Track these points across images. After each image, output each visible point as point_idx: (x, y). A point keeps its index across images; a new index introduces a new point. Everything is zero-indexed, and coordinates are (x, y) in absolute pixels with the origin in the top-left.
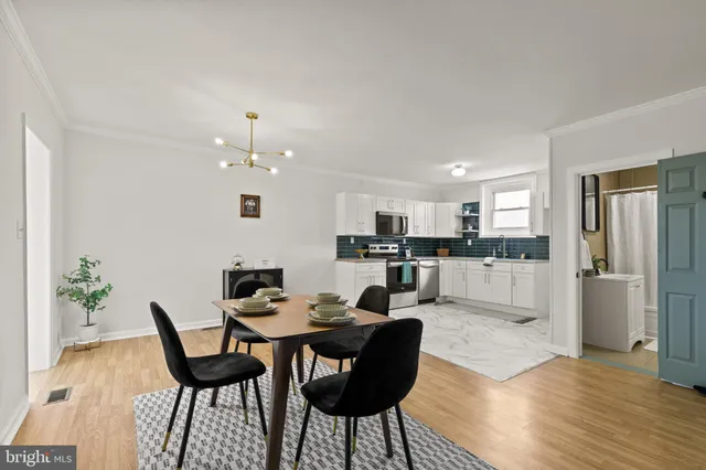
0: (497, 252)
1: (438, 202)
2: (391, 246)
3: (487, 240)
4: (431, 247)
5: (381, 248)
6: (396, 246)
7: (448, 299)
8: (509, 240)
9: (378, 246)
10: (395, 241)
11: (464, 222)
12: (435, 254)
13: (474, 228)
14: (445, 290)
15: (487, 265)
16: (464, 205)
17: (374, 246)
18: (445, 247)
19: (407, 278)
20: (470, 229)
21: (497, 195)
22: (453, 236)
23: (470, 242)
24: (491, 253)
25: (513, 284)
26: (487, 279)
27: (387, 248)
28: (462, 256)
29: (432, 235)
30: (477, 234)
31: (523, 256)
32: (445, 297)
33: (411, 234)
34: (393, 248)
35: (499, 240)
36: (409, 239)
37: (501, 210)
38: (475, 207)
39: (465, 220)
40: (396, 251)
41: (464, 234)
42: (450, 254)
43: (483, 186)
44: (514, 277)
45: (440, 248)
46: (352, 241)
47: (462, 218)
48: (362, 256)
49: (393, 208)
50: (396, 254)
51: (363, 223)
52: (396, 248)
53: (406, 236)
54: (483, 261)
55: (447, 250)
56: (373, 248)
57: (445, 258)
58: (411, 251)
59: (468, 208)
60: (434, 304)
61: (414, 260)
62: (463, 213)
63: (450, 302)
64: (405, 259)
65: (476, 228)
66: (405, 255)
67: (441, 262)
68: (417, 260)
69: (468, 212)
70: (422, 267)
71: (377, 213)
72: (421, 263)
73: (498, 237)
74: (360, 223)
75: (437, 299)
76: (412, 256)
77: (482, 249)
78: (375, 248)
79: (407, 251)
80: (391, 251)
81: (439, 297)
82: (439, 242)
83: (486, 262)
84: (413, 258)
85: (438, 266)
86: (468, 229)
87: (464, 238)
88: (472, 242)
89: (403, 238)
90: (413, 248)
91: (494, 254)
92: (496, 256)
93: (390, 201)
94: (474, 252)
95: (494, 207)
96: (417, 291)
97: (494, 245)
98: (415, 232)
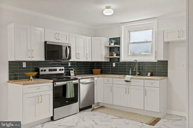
0: (132, 72)
2: (58, 68)
3: (125, 63)
4: (89, 68)
5: (50, 70)
6: (63, 68)
7: (101, 105)
8: (140, 63)
9: (47, 69)
10: (62, 65)
11: (110, 51)
12: (92, 73)
13: (117, 55)
14: (98, 98)
15: (127, 81)
16: (110, 39)
17: (43, 69)
19: (70, 94)
20: (115, 56)
21: (132, 33)
22: (103, 60)
23: (114, 65)
24: (129, 72)
25: (145, 94)
26: (127, 91)
27: (56, 70)
28: (109, 74)
30: (119, 59)
31: (149, 74)
32: (99, 103)
33: (73, 59)
34: (60, 70)
35: (134, 63)
36: (73, 63)
37: (134, 43)
38: (117, 41)
39: (111, 49)
40: (63, 72)
41: (110, 59)
42: (102, 73)
43: (123, 27)
44: (146, 90)
45: (94, 69)
46: (24, 65)
47: (109, 48)
48: (32, 78)
49: (59, 40)
50: (62, 74)
51: (33, 51)
52: (63, 70)
53: (70, 60)
54: (124, 78)
55: (100, 70)
56: (43, 70)
57: (98, 76)
58: (75, 71)
59: (113, 41)
60: (91, 110)
61: (76, 79)
62: (110, 45)
63: (102, 107)
64: (70, 78)
65: (118, 55)
66: (70, 75)
67: (95, 79)
68: (79, 79)
69: (113, 44)
70: (82, 83)
71: (45, 42)
72: (81, 81)
73: (133, 61)
74: (29, 50)
75: (93, 106)
76: (75, 75)
77: (122, 69)
78: (45, 70)
79: (71, 71)
80: (58, 72)
81: (94, 104)
82: (94, 64)
83: (126, 79)
84: (76, 77)
85: (94, 82)
86: (113, 56)
87: (110, 61)
88: (116, 64)
89: (68, 62)
90: (75, 69)
91: (130, 73)
92: (132, 75)
93: (56, 33)
94: (117, 71)
95: (129, 40)
96: (78, 102)
97: (131, 67)
98: (77, 57)
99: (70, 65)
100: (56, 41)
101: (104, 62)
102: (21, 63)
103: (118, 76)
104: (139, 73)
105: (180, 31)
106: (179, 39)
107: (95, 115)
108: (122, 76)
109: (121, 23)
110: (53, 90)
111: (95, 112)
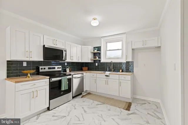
0: (109, 69)
1: (83, 45)
2: (56, 67)
3: (104, 63)
4: (80, 67)
5: (49, 68)
6: (61, 67)
9: (47, 67)
10: (60, 64)
11: (94, 55)
12: (82, 70)
14: (86, 88)
15: (107, 76)
16: (94, 48)
18: (86, 66)
20: (97, 58)
21: (108, 44)
22: (90, 61)
23: (97, 64)
25: (120, 85)
26: (107, 83)
27: (54, 68)
28: (93, 70)
29: (80, 61)
30: (100, 60)
31: (121, 71)
33: (68, 60)
34: (58, 68)
36: (68, 63)
37: (110, 50)
38: (99, 48)
39: (95, 54)
40: (61, 69)
41: (94, 60)
42: (89, 70)
43: (102, 39)
44: (120, 82)
45: (84, 67)
46: (25, 64)
47: (93, 53)
48: (30, 75)
49: (57, 45)
50: (60, 71)
51: (31, 52)
52: (60, 68)
53: (66, 61)
54: (105, 74)
55: (87, 68)
56: (43, 68)
57: (86, 72)
58: (70, 69)
59: (96, 49)
60: (81, 97)
61: (70, 75)
62: (94, 51)
63: (89, 94)
64: (66, 74)
65: (100, 58)
66: (66, 72)
67: (84, 74)
68: (73, 75)
69: (96, 50)
70: (75, 78)
71: (44, 46)
72: (74, 76)
73: (110, 62)
74: (27, 51)
75: (82, 93)
76: (70, 72)
77: (102, 67)
78: (44, 69)
79: (67, 69)
80: (56, 69)
81: (83, 91)
82: (83, 64)
83: (106, 74)
84: (70, 73)
85: (83, 76)
86: (96, 58)
87: (94, 62)
88: (98, 64)
89: (65, 62)
90: (70, 67)
91: (108, 70)
92: (109, 71)
93: (54, 40)
94: (99, 69)
95: (107, 49)
96: (71, 92)
97: (108, 66)
98: (71, 59)
99: (66, 64)
100: (55, 46)
101: (90, 63)
102: (21, 62)
103: (100, 72)
104: (113, 70)
105: (143, 40)
106: (143, 46)
107: (84, 102)
108: (102, 72)
109: (101, 37)
110: (49, 85)
111: (84, 99)
